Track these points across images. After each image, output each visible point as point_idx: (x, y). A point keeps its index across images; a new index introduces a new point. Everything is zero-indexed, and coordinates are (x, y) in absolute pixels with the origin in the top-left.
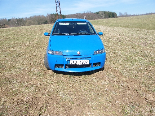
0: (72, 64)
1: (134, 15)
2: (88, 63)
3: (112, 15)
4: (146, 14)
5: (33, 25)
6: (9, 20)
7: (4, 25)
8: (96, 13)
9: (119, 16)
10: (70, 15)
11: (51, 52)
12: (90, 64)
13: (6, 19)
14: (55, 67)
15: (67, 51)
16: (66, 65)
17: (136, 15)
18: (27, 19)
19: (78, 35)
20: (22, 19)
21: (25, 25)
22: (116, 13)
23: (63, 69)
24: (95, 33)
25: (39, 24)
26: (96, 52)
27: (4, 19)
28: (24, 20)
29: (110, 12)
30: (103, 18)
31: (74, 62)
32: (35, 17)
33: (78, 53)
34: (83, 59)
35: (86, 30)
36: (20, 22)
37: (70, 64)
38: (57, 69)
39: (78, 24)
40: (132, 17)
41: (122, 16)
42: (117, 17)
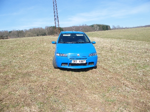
0: (74, 63)
1: (126, 28)
2: (85, 62)
3: (106, 28)
4: (137, 27)
5: (32, 36)
6: (10, 32)
7: (7, 36)
8: (91, 26)
9: (112, 29)
10: (67, 27)
11: (58, 55)
12: (86, 63)
13: (7, 31)
14: (61, 65)
15: (70, 54)
16: (70, 64)
17: (128, 28)
18: (27, 31)
19: (77, 43)
20: (22, 31)
21: (25, 37)
22: (109, 26)
23: (67, 67)
24: (90, 42)
25: (38, 36)
26: (90, 55)
27: (5, 31)
28: (23, 32)
29: (104, 25)
30: (97, 31)
31: (75, 61)
32: (34, 29)
33: (78, 55)
34: (81, 59)
35: (83, 40)
36: (20, 34)
37: (73, 63)
38: (63, 66)
39: (77, 35)
40: (124, 30)
41: (115, 29)
42: (110, 29)
